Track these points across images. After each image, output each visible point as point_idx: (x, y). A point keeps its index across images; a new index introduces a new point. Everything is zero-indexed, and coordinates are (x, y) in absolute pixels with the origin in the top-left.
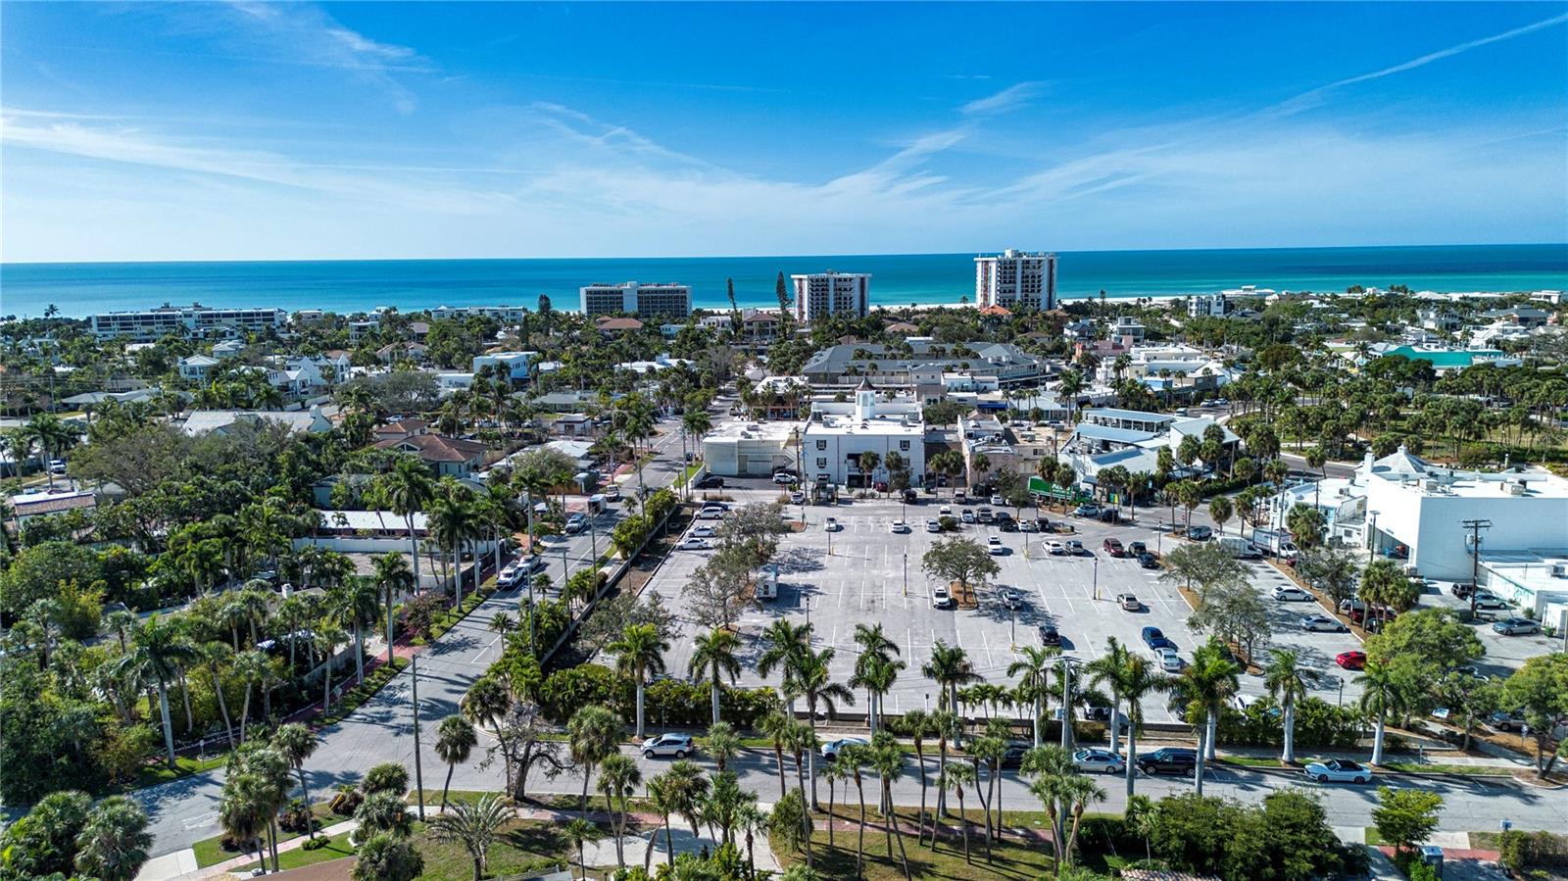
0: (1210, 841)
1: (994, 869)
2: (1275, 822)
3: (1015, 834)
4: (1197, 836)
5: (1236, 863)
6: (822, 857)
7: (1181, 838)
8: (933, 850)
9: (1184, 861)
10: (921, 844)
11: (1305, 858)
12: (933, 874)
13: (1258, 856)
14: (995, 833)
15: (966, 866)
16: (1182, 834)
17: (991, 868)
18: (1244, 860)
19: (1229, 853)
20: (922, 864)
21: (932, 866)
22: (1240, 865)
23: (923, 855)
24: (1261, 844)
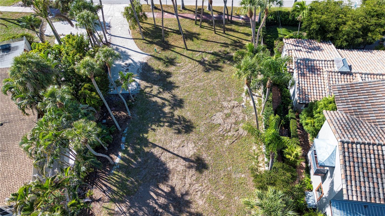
0: (333, 25)
1: (226, 36)
2: (369, 13)
3: (239, 18)
4: (327, 22)
5: (343, 36)
6: (151, 31)
7: (317, 24)
8: (201, 27)
9: (317, 34)
10: (196, 24)
11: (380, 32)
12: (198, 39)
13: (356, 33)
14: (230, 17)
15: (214, 34)
16: (319, 22)
17: (225, 35)
18: (348, 35)
19: (341, 31)
20: (195, 34)
21: (199, 34)
22: (345, 37)
23: (196, 29)
24: (359, 26)
